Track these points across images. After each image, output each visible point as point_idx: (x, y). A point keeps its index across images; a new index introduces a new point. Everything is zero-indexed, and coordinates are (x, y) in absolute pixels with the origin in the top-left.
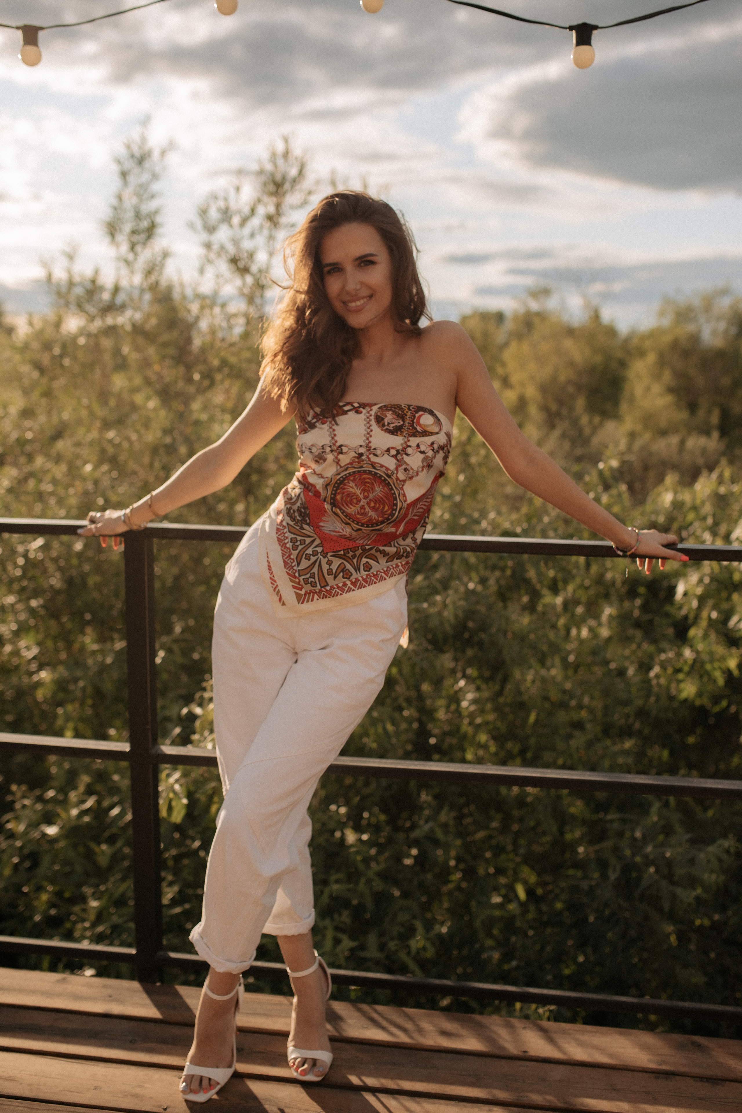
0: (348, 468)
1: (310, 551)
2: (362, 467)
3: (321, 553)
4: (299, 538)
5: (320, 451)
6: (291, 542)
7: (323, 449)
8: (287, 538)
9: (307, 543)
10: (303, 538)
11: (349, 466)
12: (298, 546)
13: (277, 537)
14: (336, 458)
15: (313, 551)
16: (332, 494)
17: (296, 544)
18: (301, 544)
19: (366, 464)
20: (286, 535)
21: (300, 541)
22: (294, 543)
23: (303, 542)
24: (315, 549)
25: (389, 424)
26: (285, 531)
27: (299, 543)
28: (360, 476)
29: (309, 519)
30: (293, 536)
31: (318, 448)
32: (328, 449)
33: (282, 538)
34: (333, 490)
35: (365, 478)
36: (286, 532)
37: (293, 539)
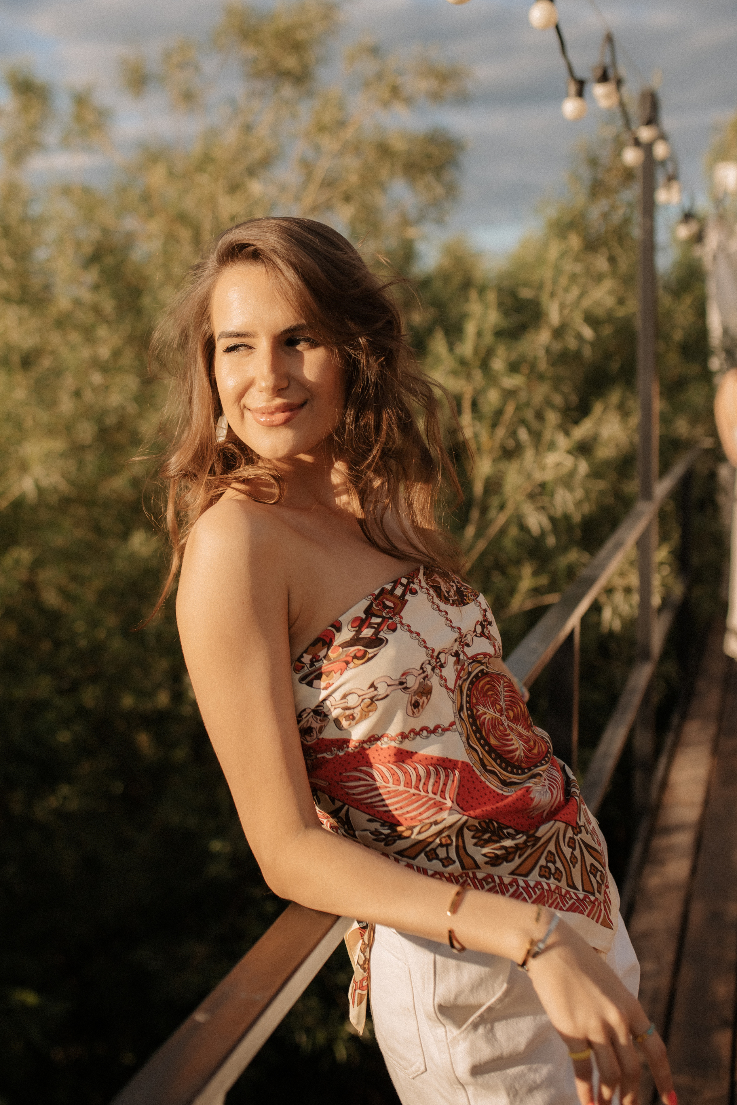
0: (461, 687)
1: (567, 851)
2: (470, 673)
3: (574, 833)
4: (542, 862)
5: (420, 679)
6: (548, 879)
7: (424, 672)
8: (538, 883)
9: (554, 851)
10: (545, 854)
11: (460, 682)
12: (557, 869)
13: (533, 902)
14: (441, 677)
15: (569, 847)
16: (483, 746)
17: (553, 871)
18: (554, 862)
19: (469, 665)
20: (532, 884)
21: (548, 861)
22: (550, 873)
23: (551, 858)
24: (567, 840)
25: (448, 593)
26: (522, 883)
27: (550, 865)
28: (477, 688)
29: (508, 827)
30: (537, 870)
31: (416, 673)
32: (428, 668)
33: (538, 892)
34: (479, 740)
35: (482, 688)
36: (526, 882)
37: (542, 873)
